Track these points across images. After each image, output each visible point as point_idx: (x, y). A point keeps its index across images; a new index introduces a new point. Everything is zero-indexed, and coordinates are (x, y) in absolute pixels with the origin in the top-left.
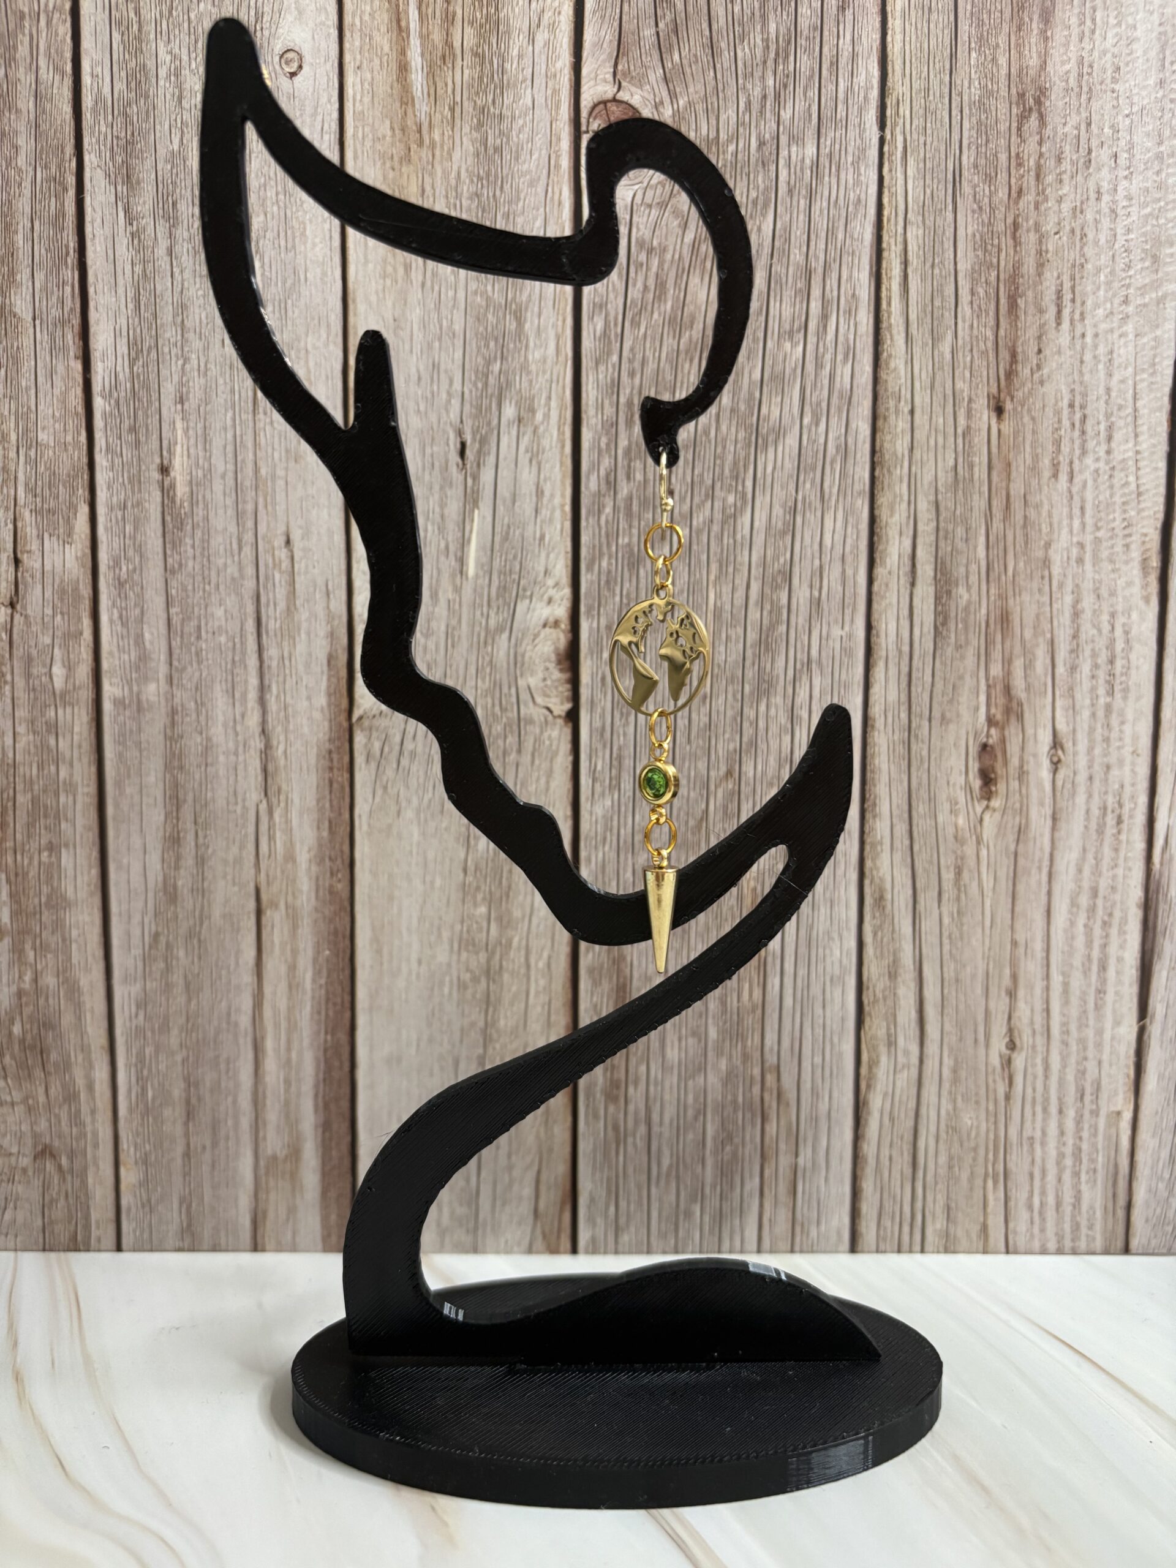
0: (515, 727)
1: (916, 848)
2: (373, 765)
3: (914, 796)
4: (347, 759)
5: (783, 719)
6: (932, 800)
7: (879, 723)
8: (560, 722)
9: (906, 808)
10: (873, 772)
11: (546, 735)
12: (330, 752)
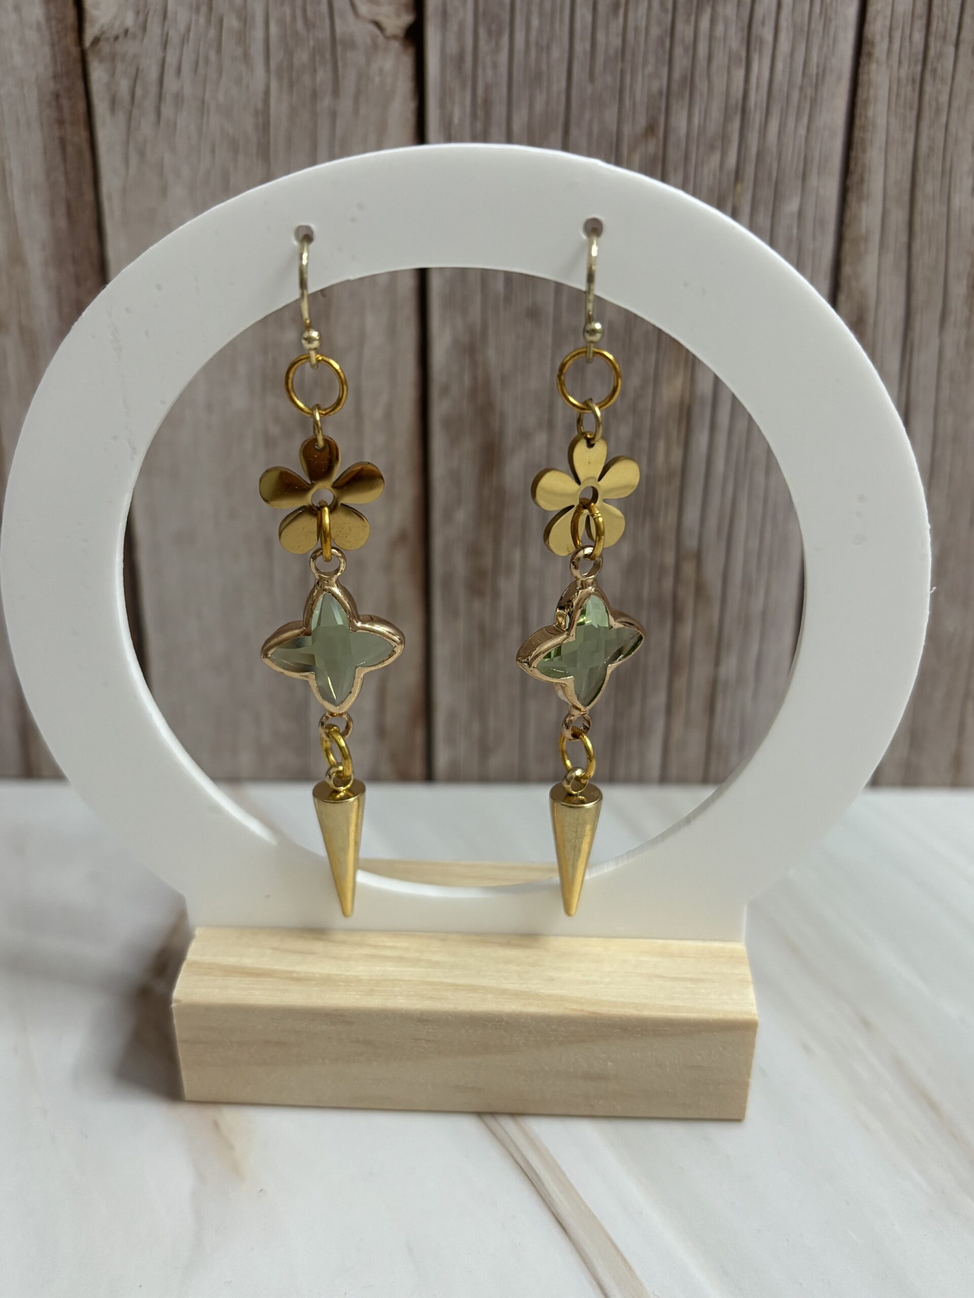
0: (328, 56)
1: (917, 246)
2: (121, 116)
3: (921, 167)
4: (81, 106)
5: (735, 43)
6: (947, 173)
7: (880, 48)
8: (396, 45)
9: (907, 185)
10: (864, 129)
11: (375, 67)
12: (57, 96)
